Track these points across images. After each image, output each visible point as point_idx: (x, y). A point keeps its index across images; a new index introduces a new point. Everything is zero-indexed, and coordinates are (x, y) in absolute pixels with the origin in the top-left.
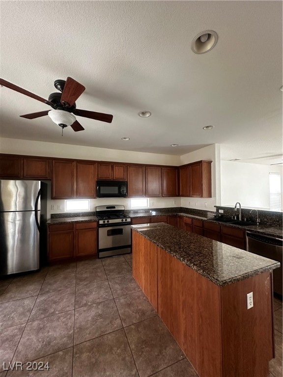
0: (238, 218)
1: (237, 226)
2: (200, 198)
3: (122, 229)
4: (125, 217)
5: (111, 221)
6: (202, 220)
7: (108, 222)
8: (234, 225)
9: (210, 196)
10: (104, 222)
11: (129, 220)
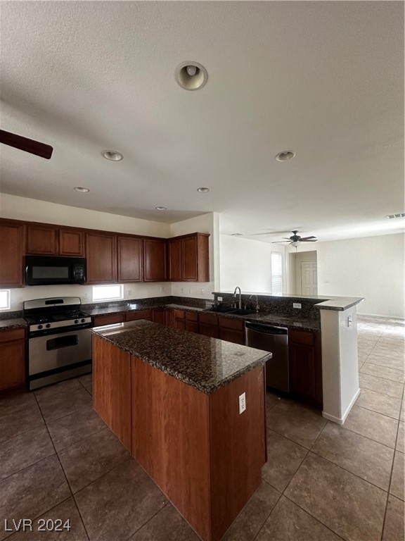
0: (238, 306)
1: (236, 316)
2: (196, 283)
3: (75, 337)
4: (82, 315)
5: (54, 325)
6: (196, 311)
7: (48, 326)
8: (232, 315)
9: (207, 279)
10: (40, 327)
11: (88, 320)
